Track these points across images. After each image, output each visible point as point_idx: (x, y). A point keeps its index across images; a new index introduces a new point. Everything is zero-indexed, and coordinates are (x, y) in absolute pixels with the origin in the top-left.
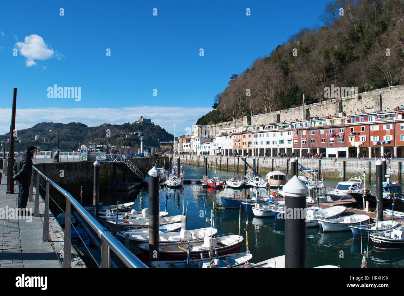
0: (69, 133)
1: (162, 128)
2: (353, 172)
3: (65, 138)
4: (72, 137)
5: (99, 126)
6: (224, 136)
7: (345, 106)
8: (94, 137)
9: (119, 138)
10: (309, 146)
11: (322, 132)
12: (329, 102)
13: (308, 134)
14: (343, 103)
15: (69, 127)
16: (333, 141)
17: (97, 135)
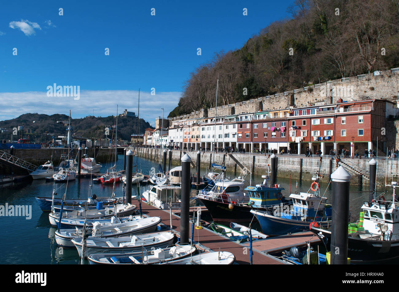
0: (53, 125)
1: (146, 122)
2: (285, 170)
3: (49, 129)
4: (56, 129)
5: (83, 118)
6: (176, 129)
7: (297, 99)
8: (78, 129)
9: (99, 130)
10: (252, 141)
11: (265, 125)
12: (282, 94)
13: (252, 127)
14: (295, 96)
15: (52, 119)
16: (275, 136)
17: (80, 127)
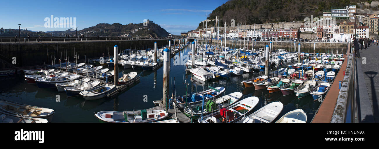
1: (158, 25)
6: (233, 32)
7: (274, 26)
10: (267, 37)
12: (269, 24)
13: (267, 34)
15: (113, 26)
